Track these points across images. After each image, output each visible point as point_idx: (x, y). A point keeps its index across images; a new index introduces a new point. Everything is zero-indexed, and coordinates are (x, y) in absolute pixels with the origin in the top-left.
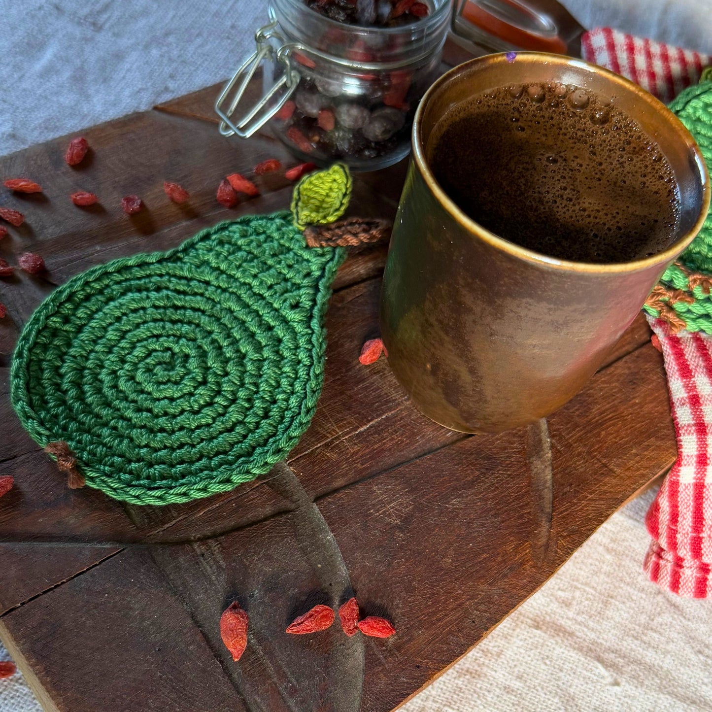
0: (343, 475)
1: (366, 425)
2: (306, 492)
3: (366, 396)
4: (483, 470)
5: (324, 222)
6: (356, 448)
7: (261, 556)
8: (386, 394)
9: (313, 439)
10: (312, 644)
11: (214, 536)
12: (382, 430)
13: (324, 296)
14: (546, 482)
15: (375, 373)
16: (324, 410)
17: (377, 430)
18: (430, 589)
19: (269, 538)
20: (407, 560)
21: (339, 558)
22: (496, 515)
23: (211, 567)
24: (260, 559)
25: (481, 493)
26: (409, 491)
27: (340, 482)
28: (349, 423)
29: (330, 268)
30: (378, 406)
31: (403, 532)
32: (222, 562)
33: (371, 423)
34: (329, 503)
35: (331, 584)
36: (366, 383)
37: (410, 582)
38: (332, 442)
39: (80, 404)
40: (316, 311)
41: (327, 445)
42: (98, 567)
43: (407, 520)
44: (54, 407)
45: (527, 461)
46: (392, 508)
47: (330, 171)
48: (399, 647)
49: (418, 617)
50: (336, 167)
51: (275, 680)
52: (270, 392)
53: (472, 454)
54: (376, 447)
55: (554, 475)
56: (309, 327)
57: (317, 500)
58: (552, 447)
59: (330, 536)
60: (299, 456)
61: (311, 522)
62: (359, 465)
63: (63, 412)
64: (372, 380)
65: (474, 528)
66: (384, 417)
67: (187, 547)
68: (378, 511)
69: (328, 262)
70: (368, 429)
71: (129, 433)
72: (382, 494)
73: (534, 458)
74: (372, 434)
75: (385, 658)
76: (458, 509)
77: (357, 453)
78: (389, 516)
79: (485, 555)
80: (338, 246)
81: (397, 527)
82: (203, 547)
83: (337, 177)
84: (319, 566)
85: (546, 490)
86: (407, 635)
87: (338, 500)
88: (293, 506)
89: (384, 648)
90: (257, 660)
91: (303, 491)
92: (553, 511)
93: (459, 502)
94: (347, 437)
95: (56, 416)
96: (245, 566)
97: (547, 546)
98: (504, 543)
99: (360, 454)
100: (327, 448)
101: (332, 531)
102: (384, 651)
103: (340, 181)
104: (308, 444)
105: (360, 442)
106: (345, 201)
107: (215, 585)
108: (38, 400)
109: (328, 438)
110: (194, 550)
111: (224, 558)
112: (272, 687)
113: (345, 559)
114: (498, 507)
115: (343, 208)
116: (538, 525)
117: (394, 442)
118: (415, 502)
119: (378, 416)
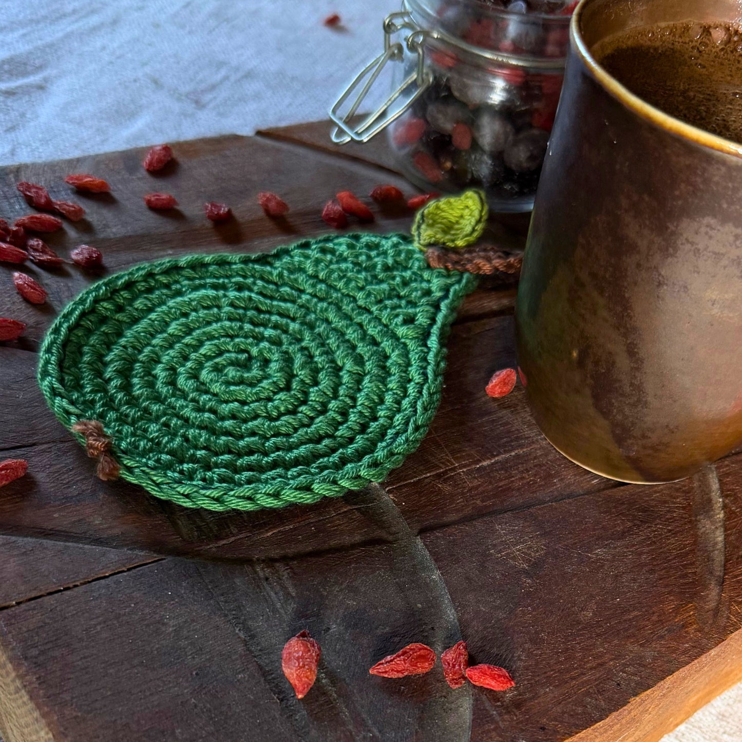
0: (458, 511)
1: (491, 459)
2: (409, 524)
3: (492, 430)
4: (638, 523)
5: (451, 245)
6: (476, 483)
7: (343, 586)
8: (518, 430)
9: (421, 468)
10: (403, 692)
11: (284, 559)
12: (511, 467)
13: (446, 317)
14: (716, 543)
15: (505, 408)
16: (437, 438)
17: (504, 466)
18: (563, 643)
19: (355, 568)
20: (534, 609)
21: (446, 600)
22: (652, 571)
23: (276, 593)
24: (341, 590)
25: (634, 545)
26: (541, 535)
27: (452, 517)
28: (469, 455)
29: (455, 291)
30: (507, 442)
31: (531, 577)
32: (291, 590)
33: (496, 459)
34: (437, 537)
35: (433, 628)
36: (494, 417)
37: (537, 633)
38: (445, 472)
39: (125, 395)
40: (435, 330)
41: (439, 476)
42: (125, 574)
43: (536, 565)
44: (91, 392)
45: (693, 519)
46: (519, 550)
47: (463, 197)
48: (519, 704)
49: (545, 673)
50: (470, 193)
51: (350, 727)
52: (370, 408)
53: (623, 504)
54: (501, 484)
55: (726, 537)
56: (426, 345)
57: (422, 532)
58: (725, 507)
59: (436, 575)
60: (402, 483)
61: (413, 558)
62: (478, 502)
63: (101, 398)
64: (500, 415)
65: (623, 582)
66: (513, 454)
67: (247, 568)
68: (500, 551)
69: (452, 285)
70: (492, 464)
71: (185, 433)
72: (505, 535)
73: (702, 517)
74: (496, 470)
75: (500, 715)
76: (602, 559)
77: (477, 488)
78: (514, 558)
79: (636, 613)
80: (467, 270)
81: (526, 572)
82: (267, 571)
83: (470, 203)
84: (419, 605)
85: (716, 552)
86: (529, 692)
87: (449, 536)
88: (391, 538)
89: (499, 703)
90: (329, 702)
91: (405, 523)
92: (725, 574)
93: (605, 553)
94: (465, 470)
95: (93, 402)
96: (322, 596)
97: (716, 611)
98: (662, 602)
99: (480, 489)
100: (438, 479)
101: (439, 568)
102: (498, 706)
103: (473, 208)
104: (415, 472)
105: (481, 477)
106: (479, 227)
107: (280, 613)
108: (72, 380)
109: (441, 468)
110: (256, 572)
111: (295, 586)
112: (345, 735)
113: (453, 600)
114: (655, 563)
115: (475, 234)
116: (705, 587)
117: (525, 481)
118: (548, 547)
119: (506, 452)
